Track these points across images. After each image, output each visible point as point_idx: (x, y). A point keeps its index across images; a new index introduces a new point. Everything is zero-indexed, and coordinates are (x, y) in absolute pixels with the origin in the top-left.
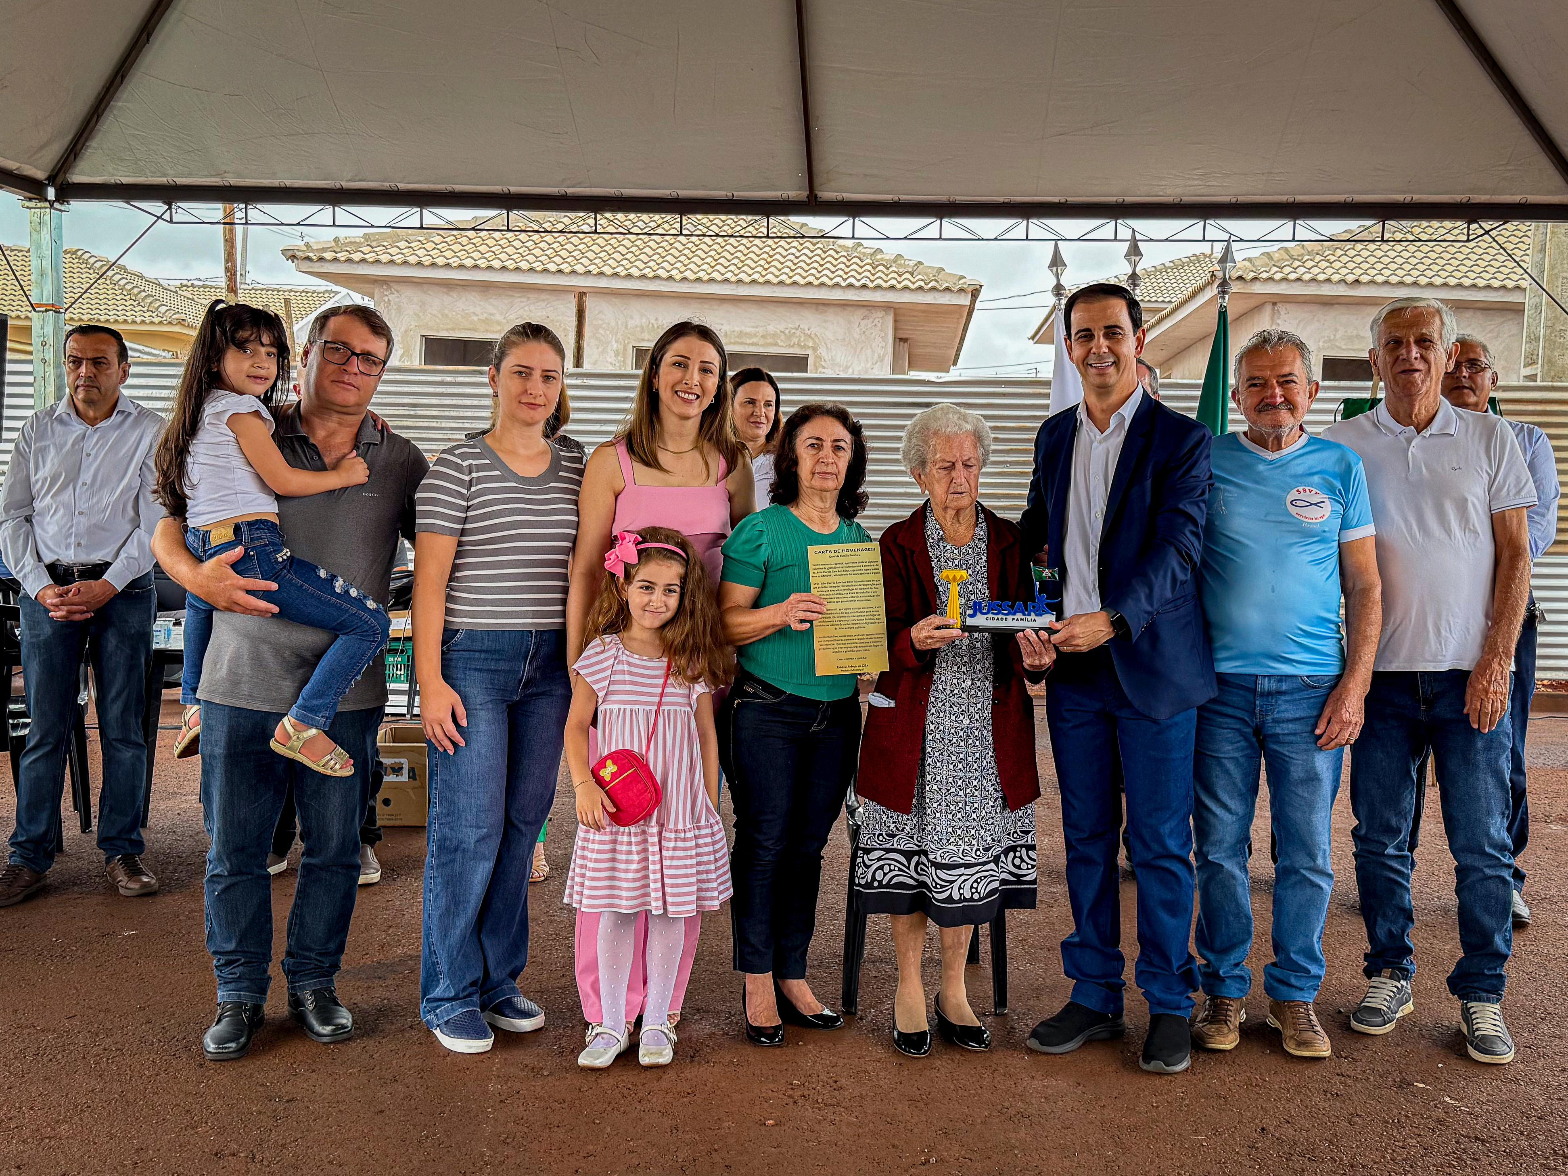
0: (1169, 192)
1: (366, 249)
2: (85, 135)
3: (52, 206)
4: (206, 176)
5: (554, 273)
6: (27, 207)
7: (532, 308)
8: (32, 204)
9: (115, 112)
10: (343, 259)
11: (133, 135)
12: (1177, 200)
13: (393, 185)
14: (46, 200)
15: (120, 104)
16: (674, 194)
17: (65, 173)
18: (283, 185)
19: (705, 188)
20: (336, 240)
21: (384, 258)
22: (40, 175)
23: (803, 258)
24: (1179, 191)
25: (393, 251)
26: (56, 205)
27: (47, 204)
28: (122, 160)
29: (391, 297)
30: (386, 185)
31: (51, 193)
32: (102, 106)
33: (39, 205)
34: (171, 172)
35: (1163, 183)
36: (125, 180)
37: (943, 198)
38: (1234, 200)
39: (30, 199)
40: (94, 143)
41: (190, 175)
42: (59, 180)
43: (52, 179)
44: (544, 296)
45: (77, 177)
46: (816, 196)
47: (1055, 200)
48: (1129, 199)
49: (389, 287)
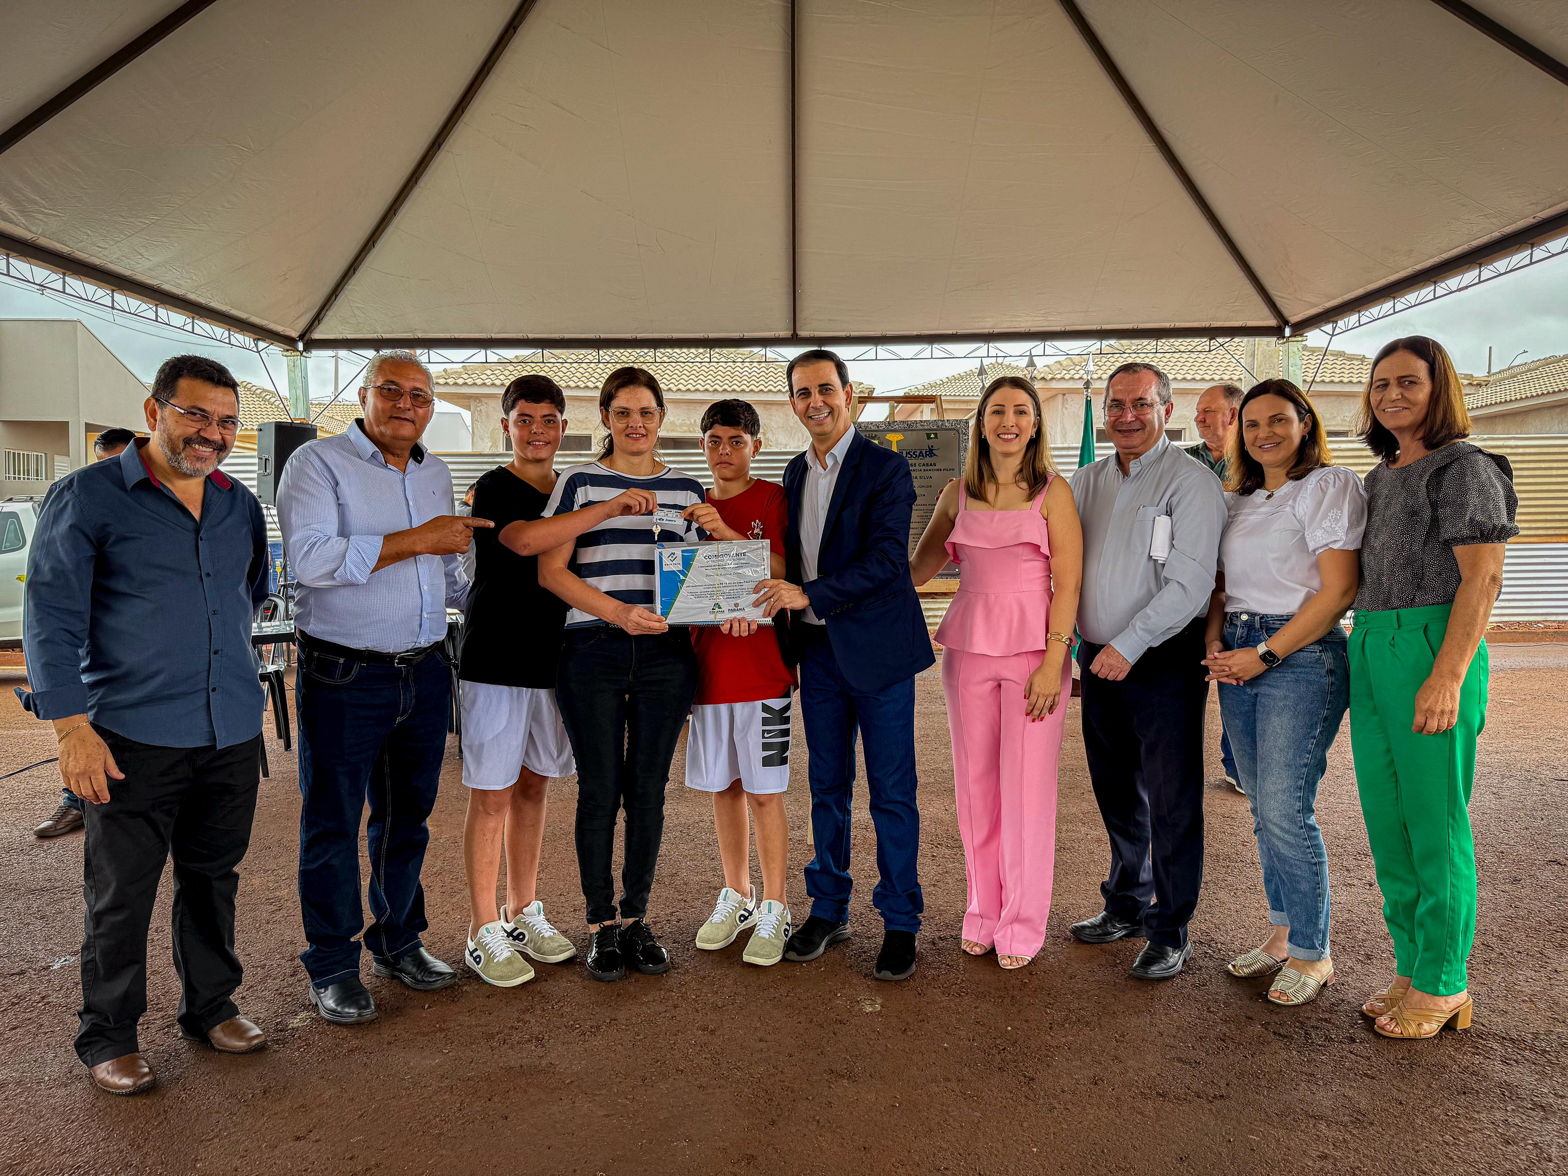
0: (1022, 325)
1: (466, 376)
2: (326, 308)
3: (301, 354)
4: (403, 332)
5: (592, 389)
6: (286, 356)
7: (576, 412)
8: (288, 353)
9: (346, 292)
10: (452, 383)
11: (358, 308)
12: (1027, 330)
13: (525, 335)
14: (298, 351)
15: (350, 287)
16: (706, 336)
17: (311, 333)
18: (453, 337)
19: (726, 331)
20: (445, 370)
21: (479, 382)
22: (295, 334)
23: (754, 373)
24: (1029, 324)
25: (484, 377)
26: (304, 354)
27: (299, 353)
28: (348, 323)
29: (482, 408)
30: (520, 336)
31: (300, 346)
32: (339, 289)
33: (293, 354)
34: (380, 331)
35: (1020, 319)
36: (349, 337)
37: (878, 333)
38: (1063, 329)
39: (288, 350)
40: (330, 313)
41: (392, 332)
42: (306, 338)
43: (301, 337)
44: (584, 404)
45: (317, 335)
46: (797, 335)
47: (950, 332)
48: (996, 331)
49: (480, 401)
